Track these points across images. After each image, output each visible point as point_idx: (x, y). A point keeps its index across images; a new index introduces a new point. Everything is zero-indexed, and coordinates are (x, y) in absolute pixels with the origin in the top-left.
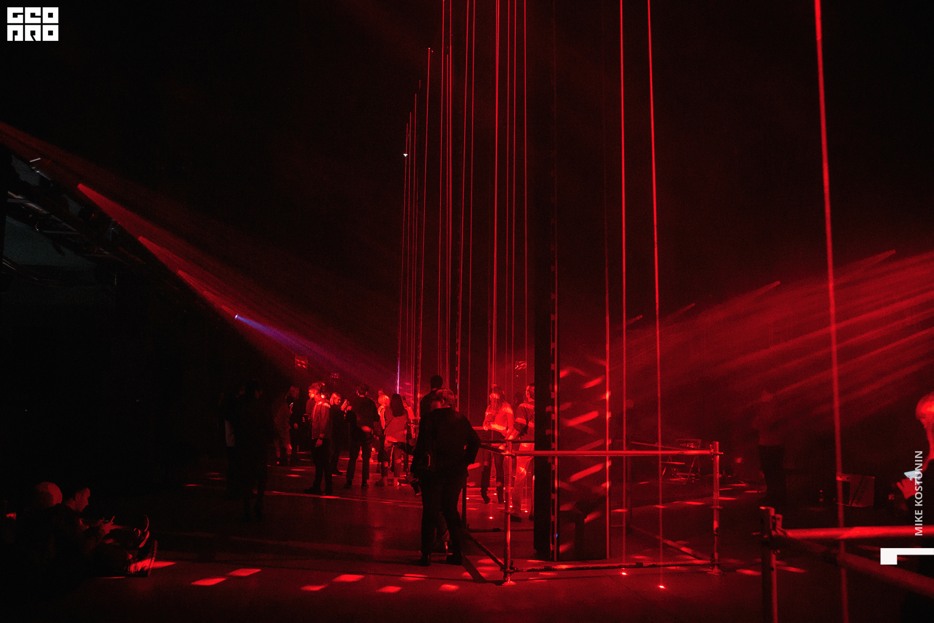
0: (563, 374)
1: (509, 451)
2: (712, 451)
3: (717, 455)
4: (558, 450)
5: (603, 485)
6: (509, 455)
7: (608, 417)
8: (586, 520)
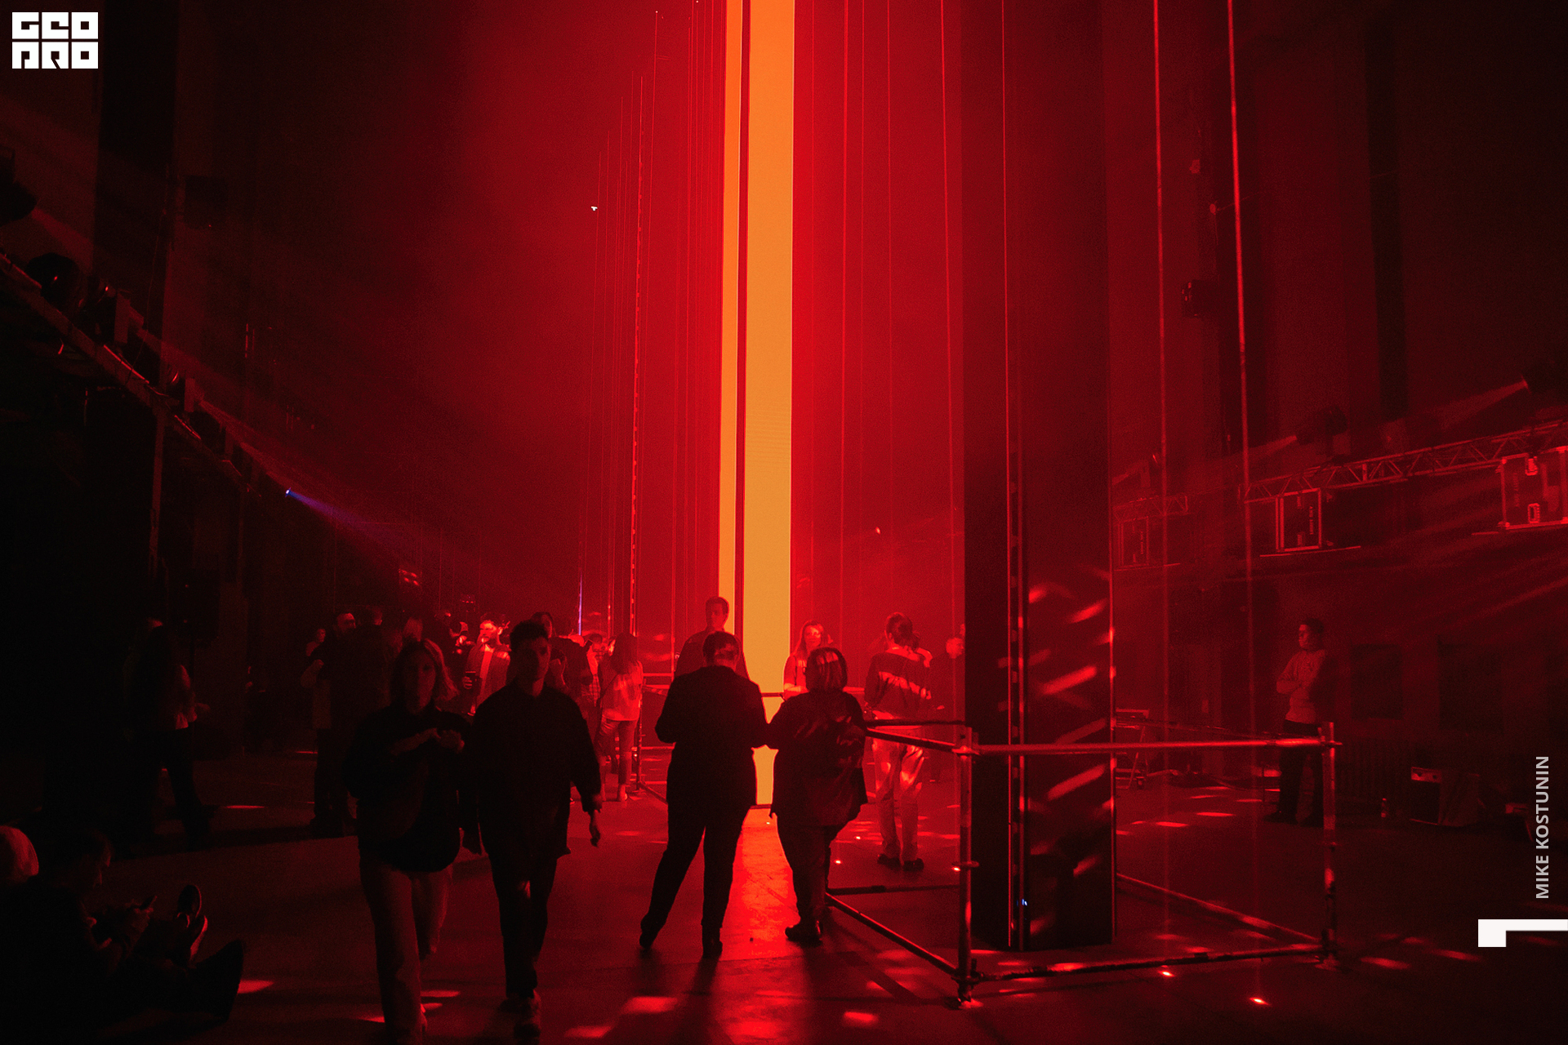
0: (1034, 595)
1: (967, 746)
2: (1323, 739)
3: (1331, 746)
4: (1026, 742)
5: (1106, 805)
6: (967, 754)
7: (1112, 676)
8: (1077, 871)
